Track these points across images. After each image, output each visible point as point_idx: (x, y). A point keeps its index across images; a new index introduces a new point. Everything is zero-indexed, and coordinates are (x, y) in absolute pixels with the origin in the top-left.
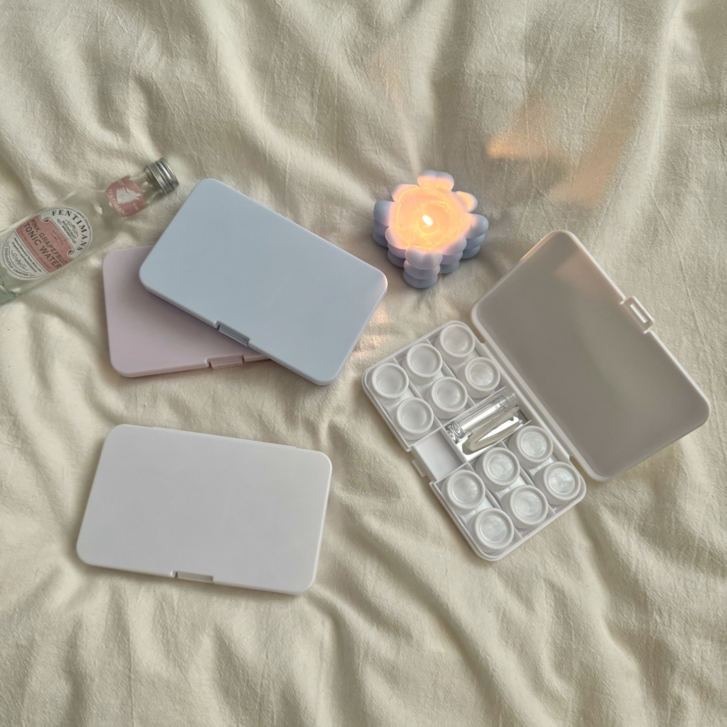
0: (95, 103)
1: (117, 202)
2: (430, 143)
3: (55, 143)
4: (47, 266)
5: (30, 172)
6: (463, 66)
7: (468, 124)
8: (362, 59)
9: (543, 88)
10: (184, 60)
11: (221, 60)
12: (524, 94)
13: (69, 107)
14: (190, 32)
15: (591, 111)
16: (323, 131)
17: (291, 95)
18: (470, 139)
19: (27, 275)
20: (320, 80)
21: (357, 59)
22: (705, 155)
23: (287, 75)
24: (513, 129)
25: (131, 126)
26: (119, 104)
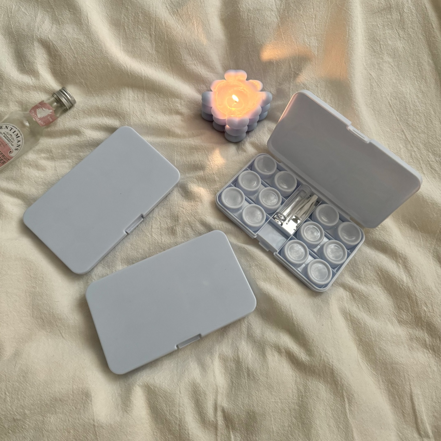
0: (14, 59)
1: (38, 117)
2: (226, 56)
6: (238, 7)
7: (247, 41)
8: (177, 10)
9: (288, 13)
10: (68, 25)
11: (91, 21)
12: (277, 18)
14: (68, 8)
15: (318, 22)
16: (161, 56)
17: (137, 38)
18: (250, 49)
20: (154, 26)
21: (175, 11)
22: (389, 38)
23: (133, 26)
24: (274, 39)
25: (39, 69)
26: (29, 57)
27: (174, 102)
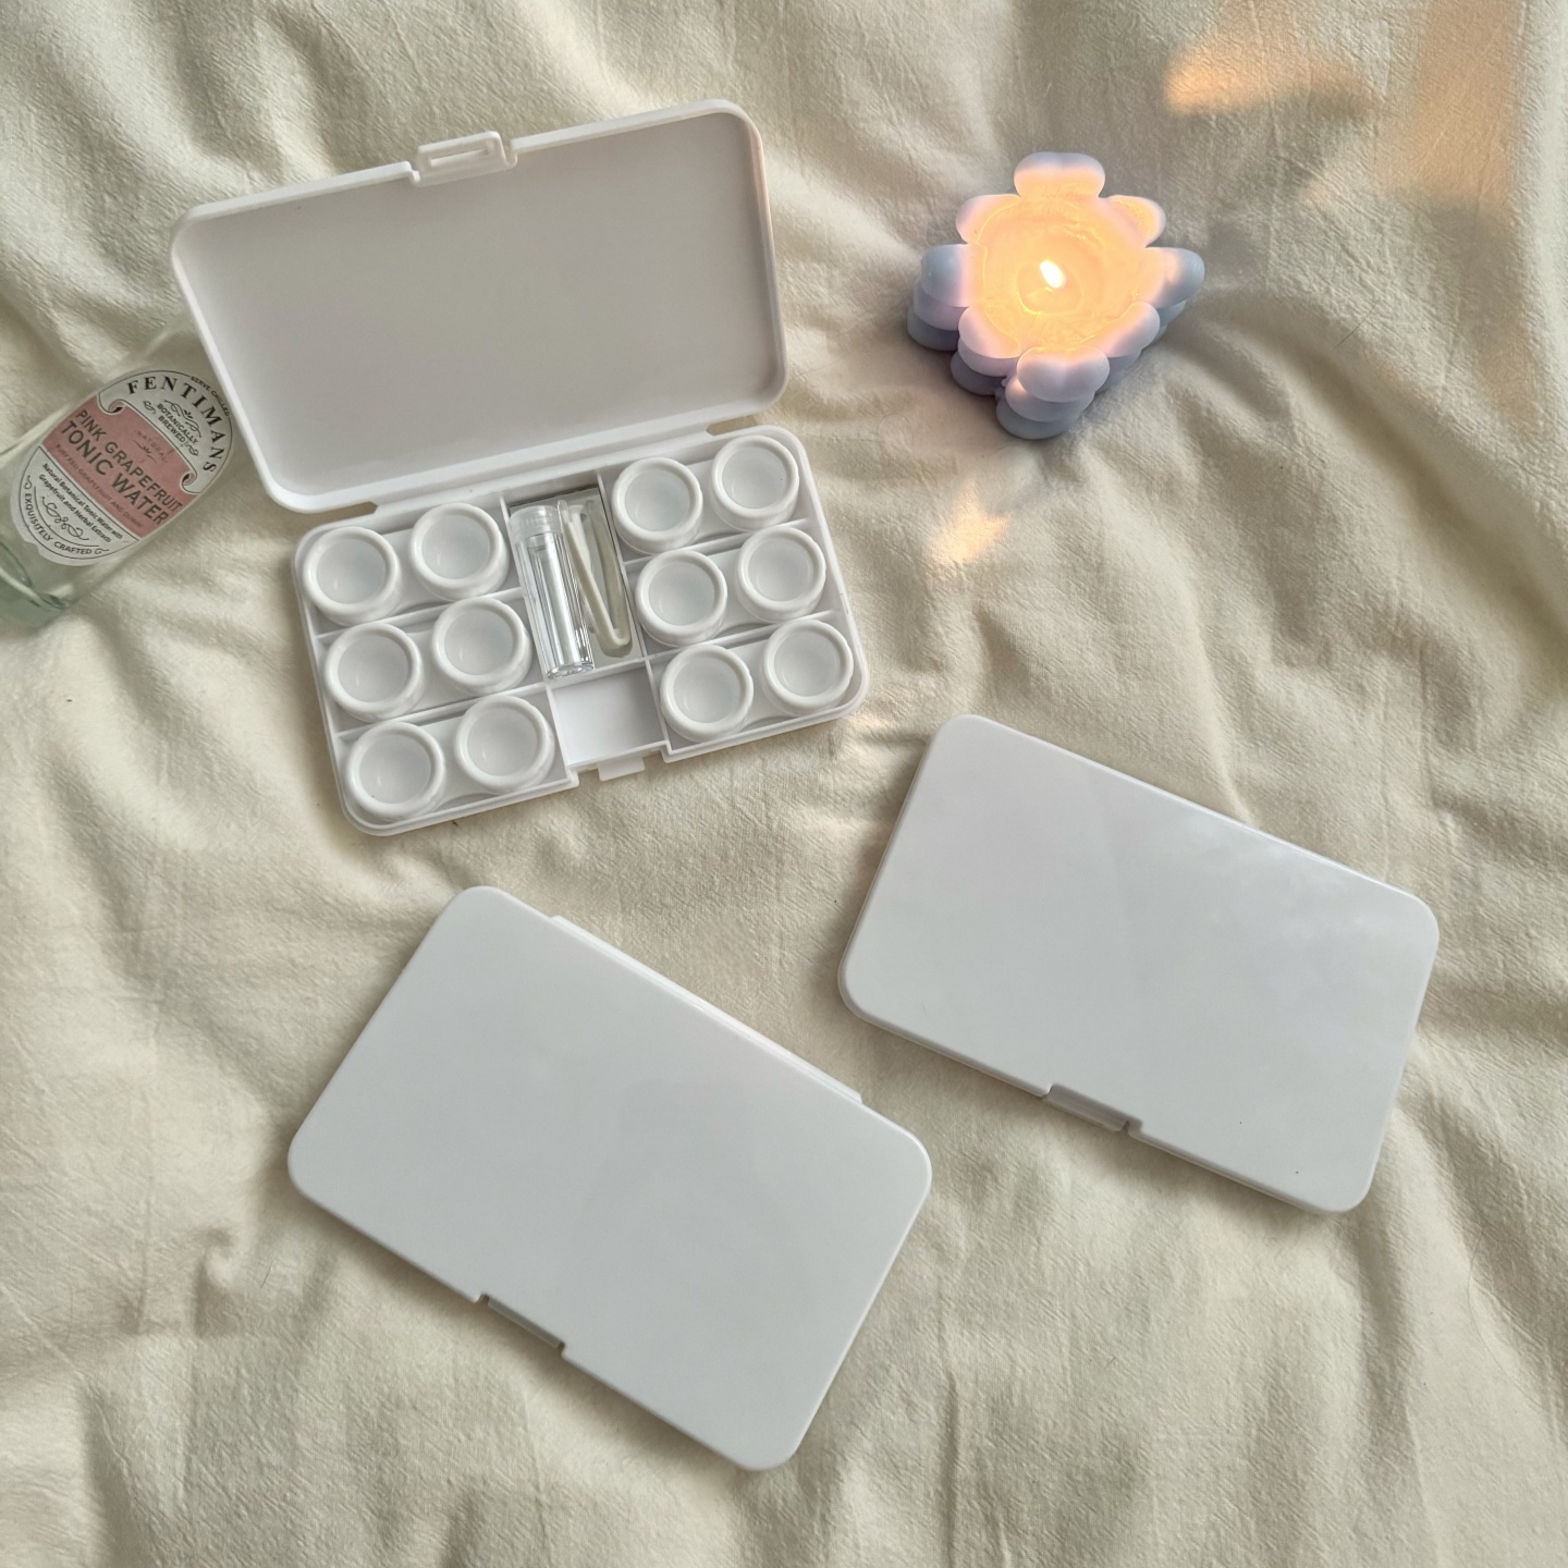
0: (175, 92)
2: (1011, 81)
3: (94, 211)
4: (134, 521)
5: (46, 294)
7: (1106, 25)
13: (112, 114)
17: (665, 7)
18: (1113, 60)
19: (89, 551)
24: (1218, 24)
25: (281, 139)
26: (238, 87)
27: (805, 276)
